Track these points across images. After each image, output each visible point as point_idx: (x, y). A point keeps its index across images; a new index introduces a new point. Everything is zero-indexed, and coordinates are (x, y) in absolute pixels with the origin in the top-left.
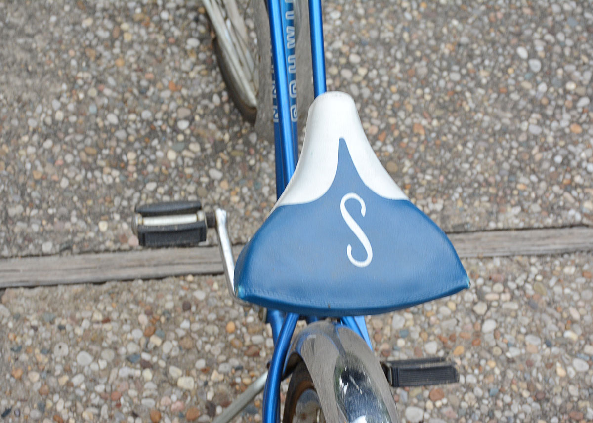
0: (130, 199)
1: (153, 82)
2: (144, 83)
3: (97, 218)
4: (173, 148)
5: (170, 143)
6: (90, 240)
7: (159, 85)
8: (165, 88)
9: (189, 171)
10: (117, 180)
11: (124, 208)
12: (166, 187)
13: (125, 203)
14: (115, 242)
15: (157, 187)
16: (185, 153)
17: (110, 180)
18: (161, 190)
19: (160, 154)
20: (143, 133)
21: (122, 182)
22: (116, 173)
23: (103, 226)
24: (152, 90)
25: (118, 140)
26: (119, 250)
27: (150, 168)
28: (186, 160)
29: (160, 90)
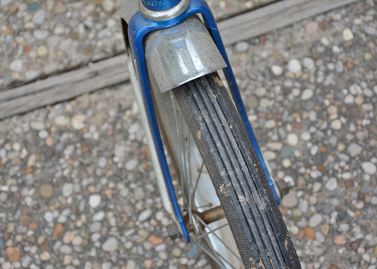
0: (327, 72)
1: (334, 232)
2: (344, 227)
3: (357, 42)
4: (293, 148)
5: (297, 154)
6: (357, 16)
7: (326, 229)
8: (318, 228)
9: (271, 124)
10: (345, 92)
11: (331, 62)
12: (291, 97)
13: (331, 67)
14: (332, 21)
15: (301, 95)
16: (278, 146)
17: (354, 89)
18: (296, 92)
19: (306, 136)
20: (331, 158)
21: (339, 90)
22: (349, 100)
23: (348, 35)
24: (333, 221)
25: (356, 141)
26: (325, 13)
27: (313, 116)
28: (275, 137)
29: (323, 223)
